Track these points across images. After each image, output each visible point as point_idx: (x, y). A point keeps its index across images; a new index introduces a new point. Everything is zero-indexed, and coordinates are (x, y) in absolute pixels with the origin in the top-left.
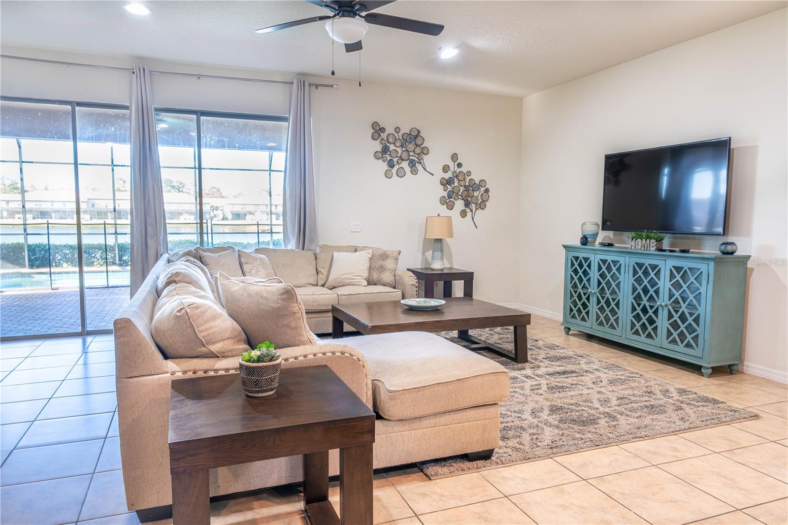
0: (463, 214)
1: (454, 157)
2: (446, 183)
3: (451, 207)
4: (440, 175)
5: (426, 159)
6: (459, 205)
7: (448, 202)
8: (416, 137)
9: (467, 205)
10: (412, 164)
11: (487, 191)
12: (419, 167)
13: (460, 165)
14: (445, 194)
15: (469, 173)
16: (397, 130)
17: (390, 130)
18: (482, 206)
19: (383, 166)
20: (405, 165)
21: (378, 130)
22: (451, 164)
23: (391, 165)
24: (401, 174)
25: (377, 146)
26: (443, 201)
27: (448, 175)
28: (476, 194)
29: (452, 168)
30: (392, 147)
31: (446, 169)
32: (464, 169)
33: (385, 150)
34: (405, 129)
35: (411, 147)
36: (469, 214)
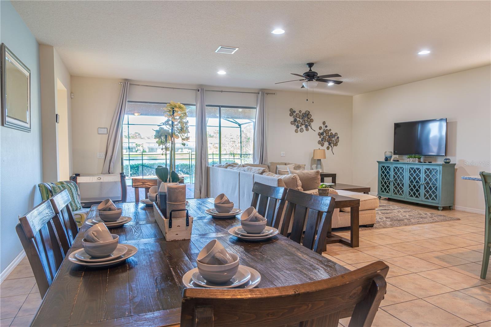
0: (328, 148)
1: (324, 123)
2: (320, 134)
3: (322, 145)
4: (318, 131)
5: (312, 124)
6: (326, 144)
7: (321, 143)
8: (308, 115)
9: (330, 144)
10: (306, 127)
11: (338, 138)
12: (309, 127)
13: (326, 127)
14: (320, 139)
15: (330, 130)
16: (300, 111)
17: (297, 112)
18: (336, 145)
19: (294, 128)
20: (303, 127)
21: (292, 112)
22: (322, 126)
23: (298, 127)
24: (302, 131)
25: (292, 119)
26: (319, 142)
27: (321, 131)
28: (333, 139)
29: (323, 128)
30: (298, 119)
31: (320, 128)
32: (328, 128)
33: (295, 120)
34: (303, 112)
35: (306, 119)
36: (330, 148)
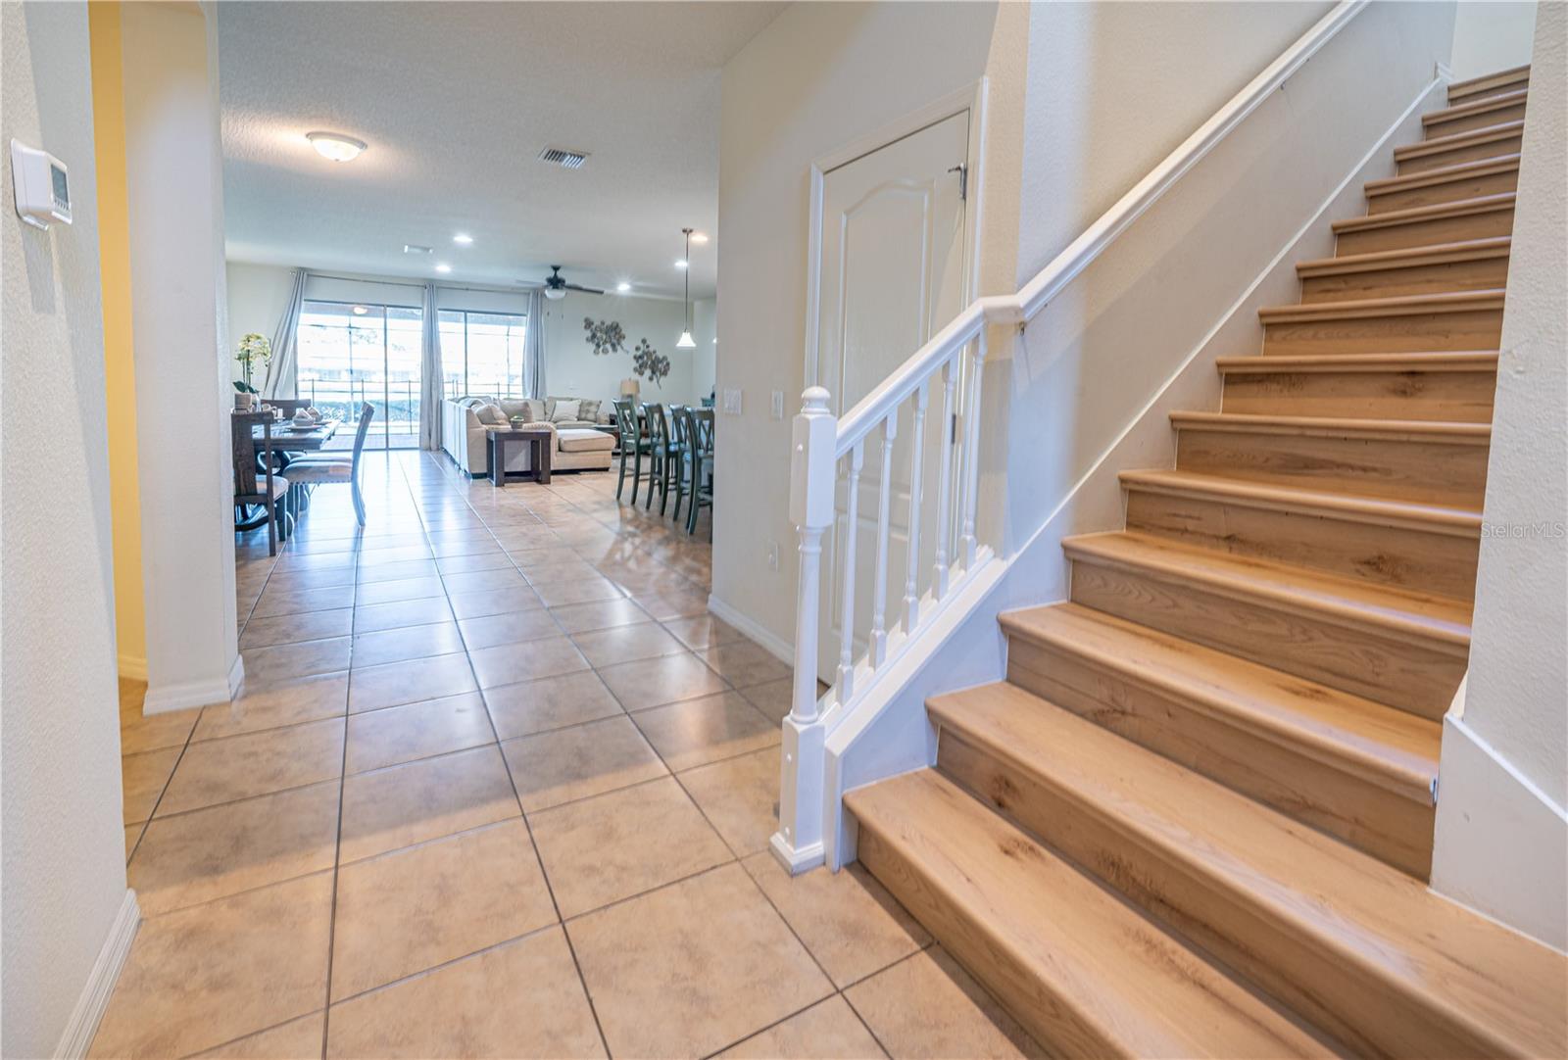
0: (651, 379)
1: (644, 341)
2: (637, 358)
3: (641, 374)
4: (633, 352)
5: (623, 342)
6: (648, 373)
7: (640, 371)
8: (615, 329)
9: (653, 372)
10: (613, 346)
11: (668, 364)
12: (619, 348)
13: (648, 347)
14: (638, 365)
15: (654, 352)
16: (603, 323)
17: (597, 323)
18: (665, 373)
19: (593, 347)
20: (608, 346)
21: (588, 324)
22: (641, 346)
23: (598, 346)
24: (605, 351)
25: (588, 334)
26: (635, 370)
27: (639, 353)
28: (660, 365)
29: (642, 348)
30: (599, 334)
31: (637, 349)
32: (651, 349)
33: (594, 336)
34: (608, 323)
35: (613, 334)
36: (655, 380)
